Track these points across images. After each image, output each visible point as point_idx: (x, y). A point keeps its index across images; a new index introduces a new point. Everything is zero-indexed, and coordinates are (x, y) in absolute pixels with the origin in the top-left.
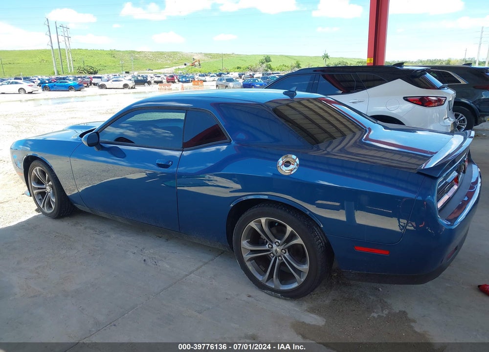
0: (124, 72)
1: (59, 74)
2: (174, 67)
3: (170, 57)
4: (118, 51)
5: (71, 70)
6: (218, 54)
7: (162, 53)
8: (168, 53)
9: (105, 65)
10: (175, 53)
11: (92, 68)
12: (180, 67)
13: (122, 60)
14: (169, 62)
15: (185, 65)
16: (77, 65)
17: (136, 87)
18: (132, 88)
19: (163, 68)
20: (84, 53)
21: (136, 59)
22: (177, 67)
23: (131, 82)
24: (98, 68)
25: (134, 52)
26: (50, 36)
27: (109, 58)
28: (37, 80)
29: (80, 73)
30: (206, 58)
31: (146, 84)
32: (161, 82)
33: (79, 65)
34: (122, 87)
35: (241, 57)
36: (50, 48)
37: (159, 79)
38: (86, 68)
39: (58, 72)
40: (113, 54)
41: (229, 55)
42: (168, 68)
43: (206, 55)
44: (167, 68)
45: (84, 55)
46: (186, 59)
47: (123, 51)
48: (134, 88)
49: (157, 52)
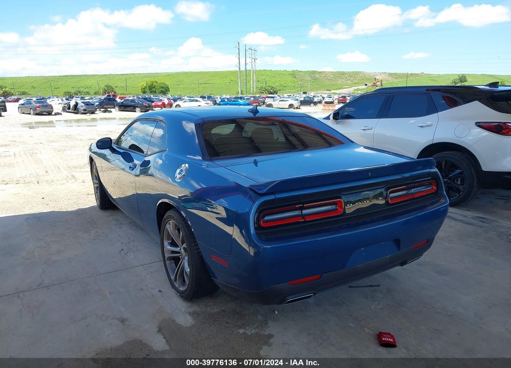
0: (302, 93)
1: (242, 94)
2: (353, 88)
3: (351, 77)
4: (300, 71)
5: (253, 91)
6: (403, 74)
7: (343, 73)
8: (349, 73)
9: (285, 85)
10: (357, 73)
11: (272, 88)
12: (360, 87)
13: (302, 80)
14: (349, 82)
15: (366, 85)
16: (260, 85)
17: (301, 108)
18: (297, 108)
19: (342, 88)
20: (268, 73)
21: (316, 79)
22: (356, 88)
23: (297, 102)
24: (278, 88)
25: (314, 72)
26: (239, 58)
27: (290, 78)
28: (219, 99)
29: (262, 93)
30: (390, 78)
31: (312, 105)
32: (332, 103)
33: (261, 85)
34: (287, 107)
35: (431, 77)
36: (238, 69)
37: (331, 100)
38: (267, 88)
39: (242, 92)
40: (294, 74)
41: (417, 74)
42: (347, 88)
43: (390, 74)
44: (345, 88)
45: (268, 76)
46: (368, 79)
47: (304, 71)
48: (299, 108)
49: (339, 72)
